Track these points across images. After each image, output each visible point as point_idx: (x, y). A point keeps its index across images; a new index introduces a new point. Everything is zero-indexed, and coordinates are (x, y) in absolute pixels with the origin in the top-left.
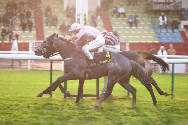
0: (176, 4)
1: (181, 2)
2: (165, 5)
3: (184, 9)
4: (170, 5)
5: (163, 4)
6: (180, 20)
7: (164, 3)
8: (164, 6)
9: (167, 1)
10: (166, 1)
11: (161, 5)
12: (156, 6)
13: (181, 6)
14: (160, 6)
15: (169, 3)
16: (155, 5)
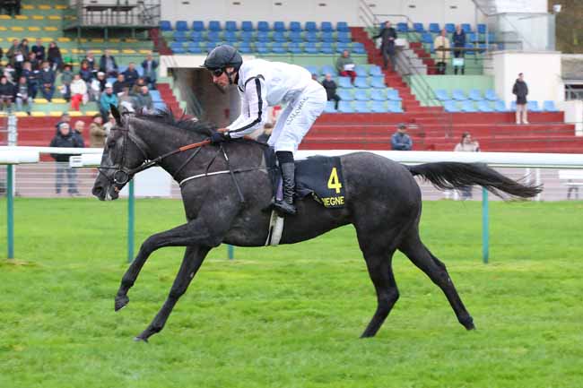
0: (146, 10)
1: (159, 6)
2: (115, 13)
3: (168, 23)
4: (129, 12)
5: (109, 10)
6: (157, 54)
7: (114, 8)
8: (112, 15)
9: (122, 2)
10: (118, 2)
11: (104, 12)
12: (92, 15)
13: (159, 16)
14: (102, 15)
15: (127, 8)
16: (89, 13)
